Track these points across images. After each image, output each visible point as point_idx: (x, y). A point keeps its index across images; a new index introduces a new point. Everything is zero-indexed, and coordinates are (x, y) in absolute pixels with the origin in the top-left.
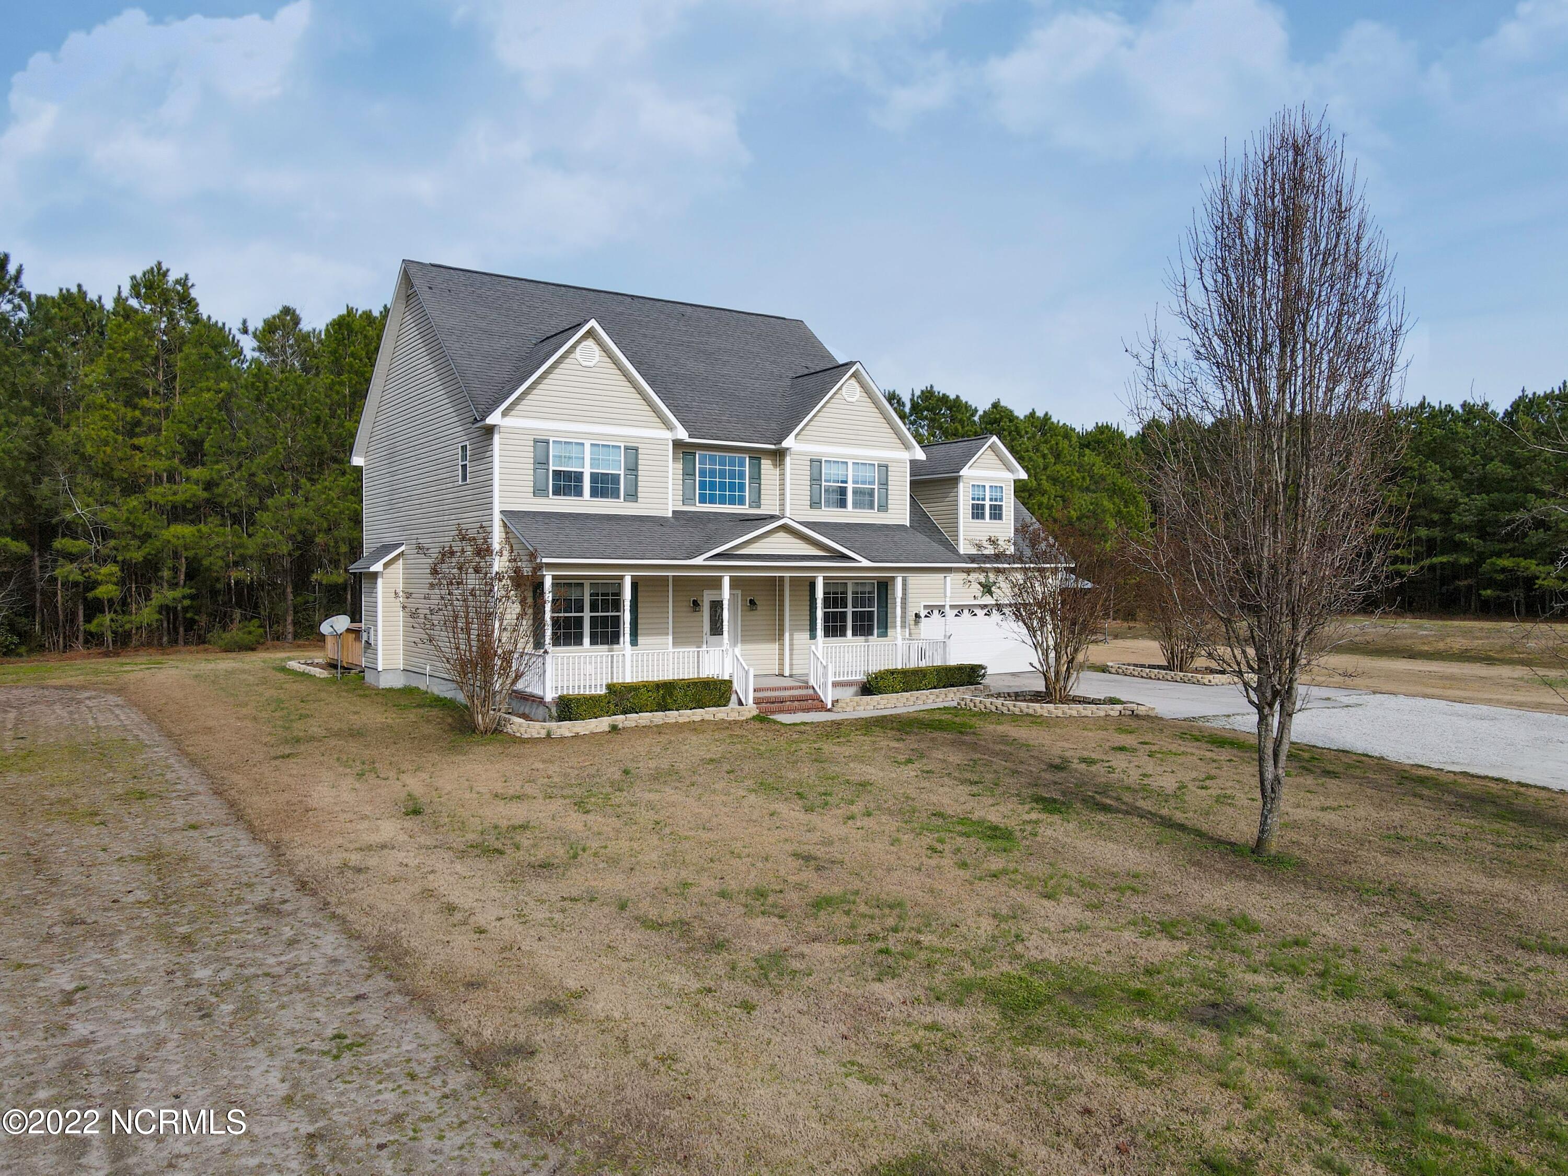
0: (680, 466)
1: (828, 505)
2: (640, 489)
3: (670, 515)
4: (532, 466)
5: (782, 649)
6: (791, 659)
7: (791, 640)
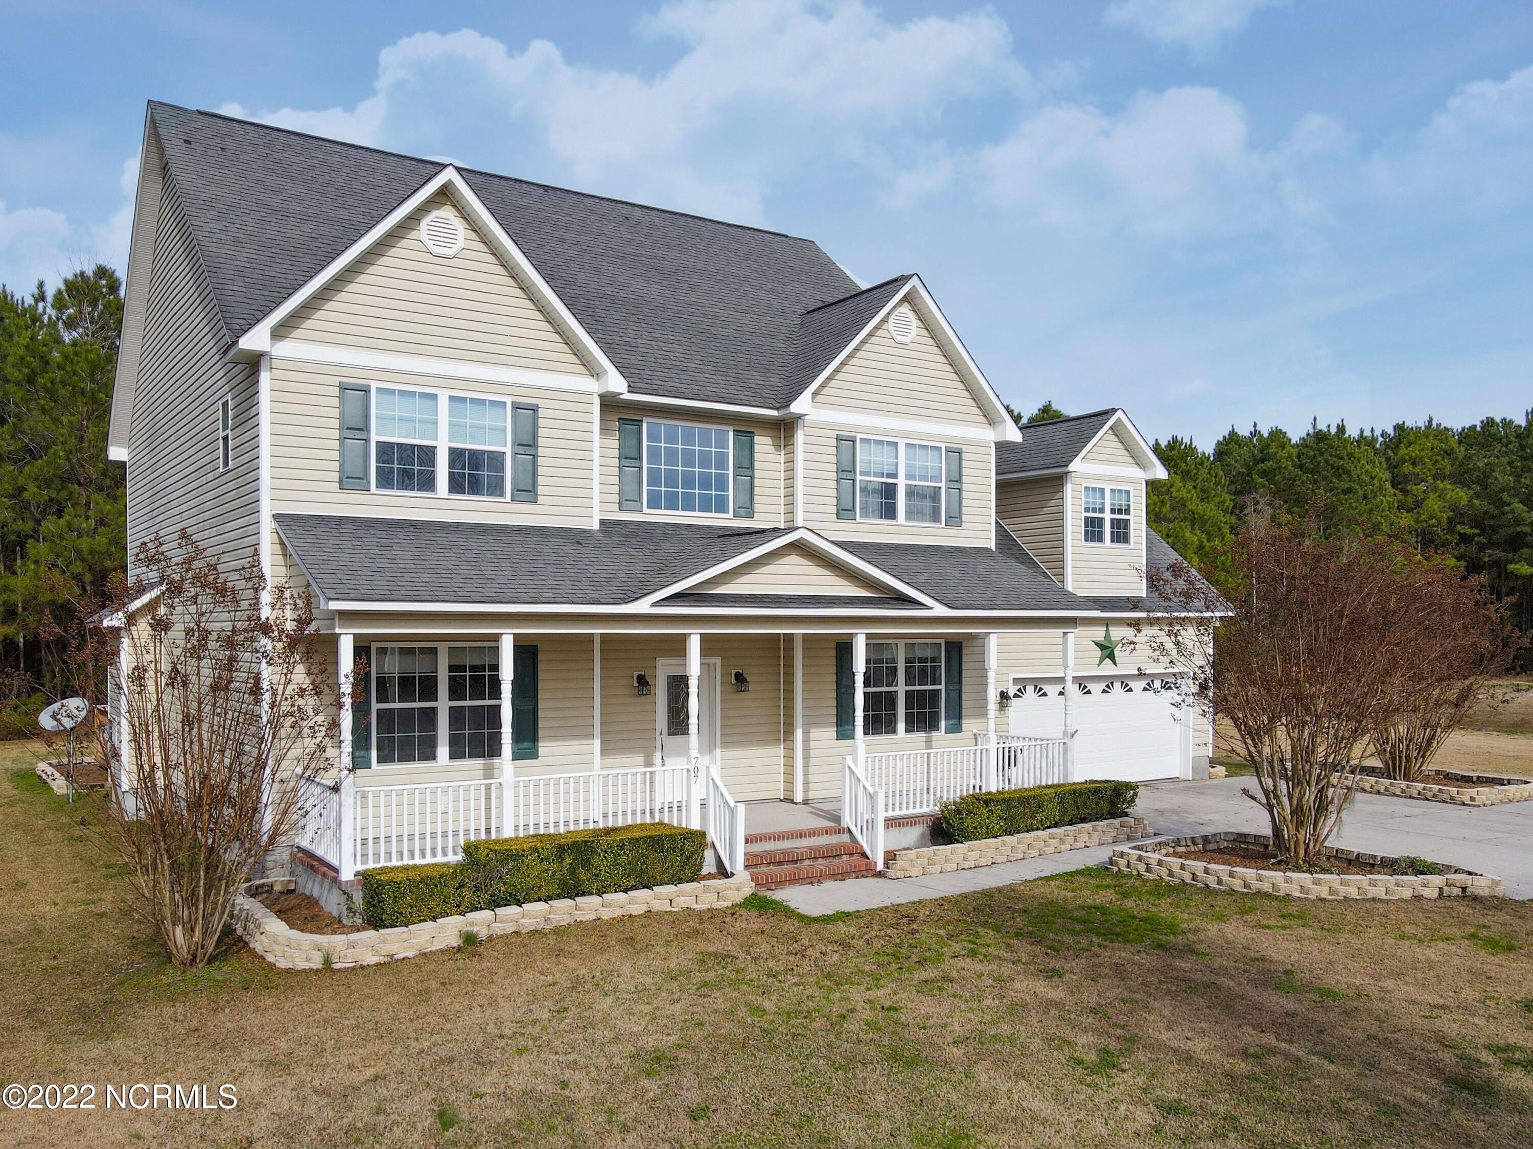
0: (613, 443)
1: (865, 513)
2: (541, 480)
3: (596, 526)
4: (336, 434)
5: (790, 757)
6: (806, 774)
7: (806, 741)
